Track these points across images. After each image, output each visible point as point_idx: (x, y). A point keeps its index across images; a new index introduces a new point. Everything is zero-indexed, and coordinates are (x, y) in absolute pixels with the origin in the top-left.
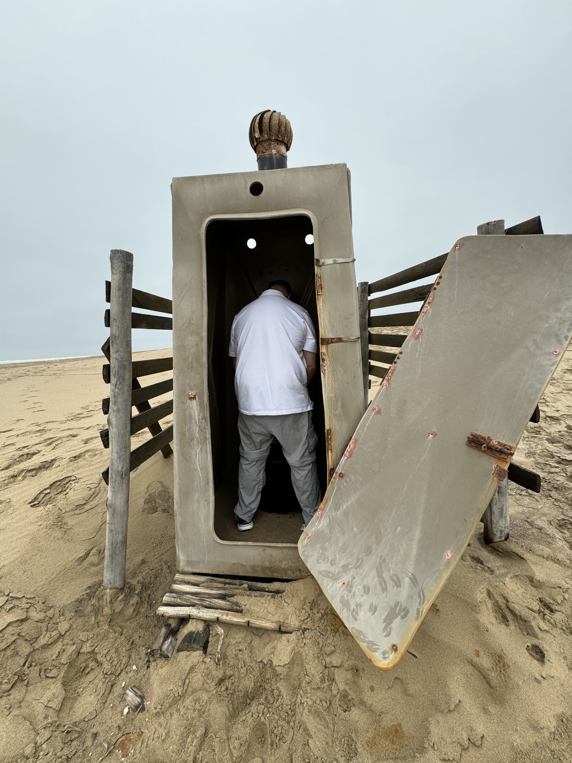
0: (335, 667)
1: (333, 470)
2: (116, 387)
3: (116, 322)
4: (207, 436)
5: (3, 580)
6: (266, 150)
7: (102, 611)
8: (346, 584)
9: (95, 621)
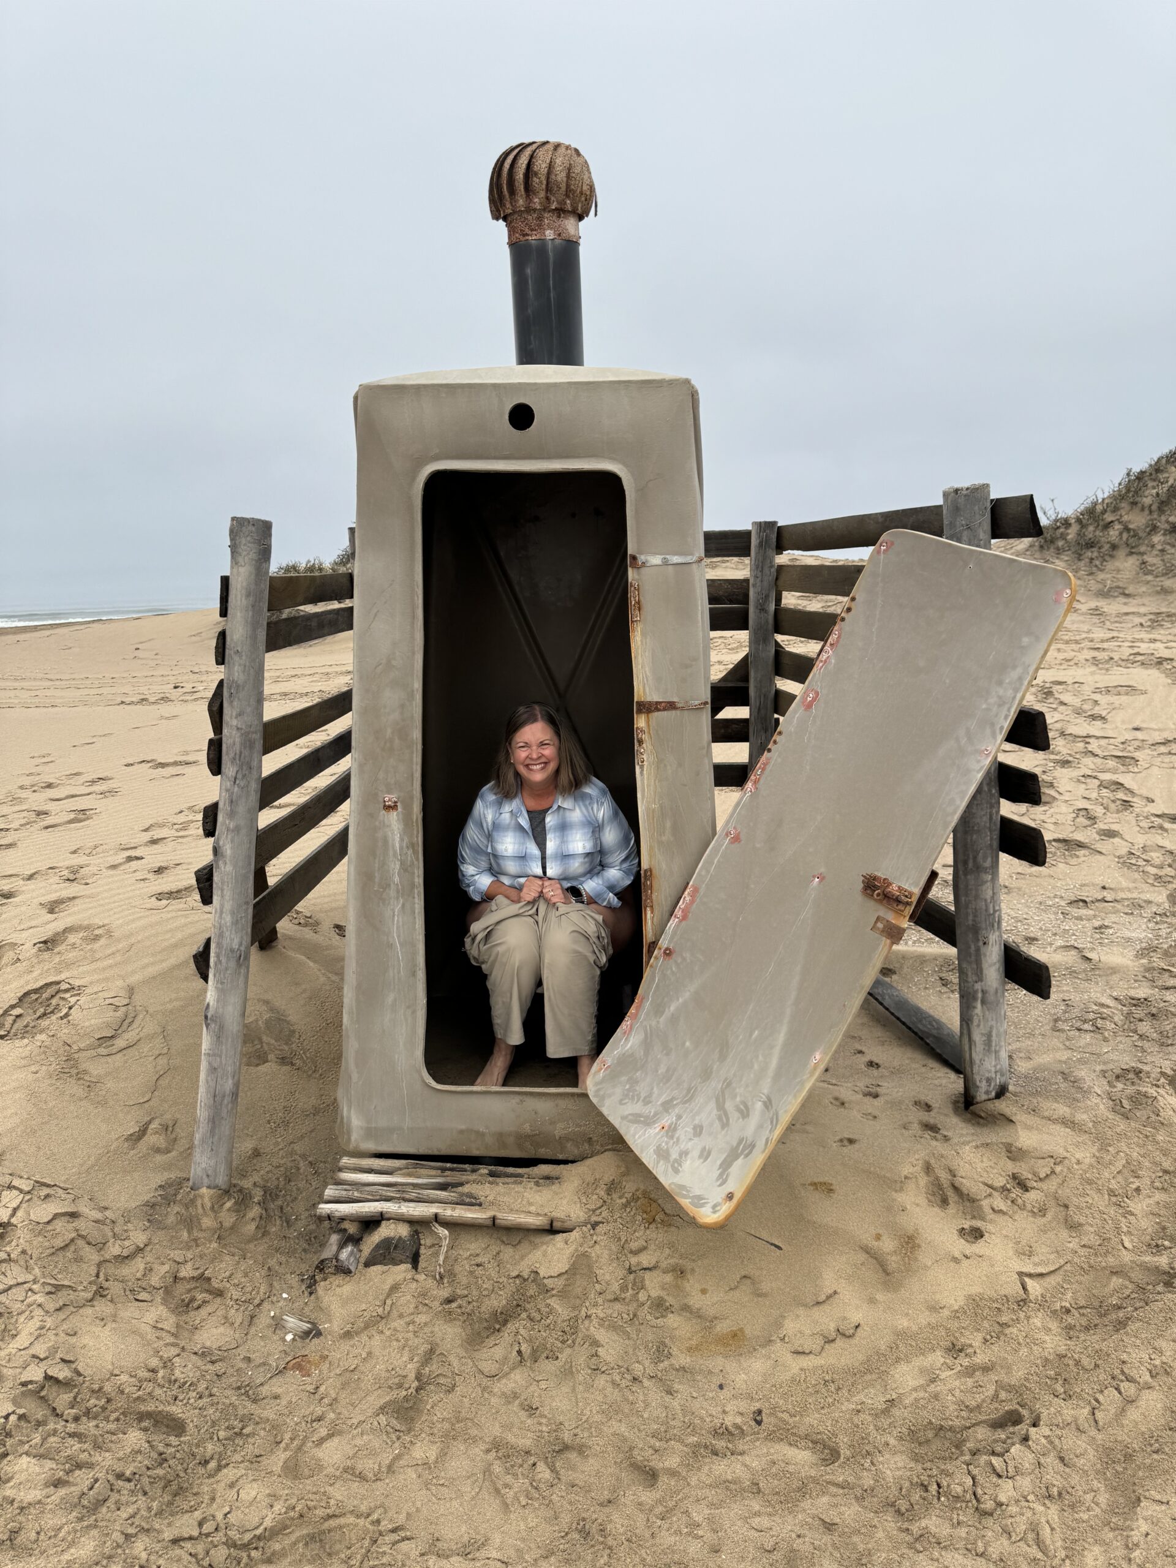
0: (645, 1269)
1: (653, 945)
2: (235, 782)
3: (241, 657)
4: (416, 880)
5: (7, 1156)
6: (532, 230)
7: (199, 1223)
8: (666, 1128)
9: (189, 1237)
